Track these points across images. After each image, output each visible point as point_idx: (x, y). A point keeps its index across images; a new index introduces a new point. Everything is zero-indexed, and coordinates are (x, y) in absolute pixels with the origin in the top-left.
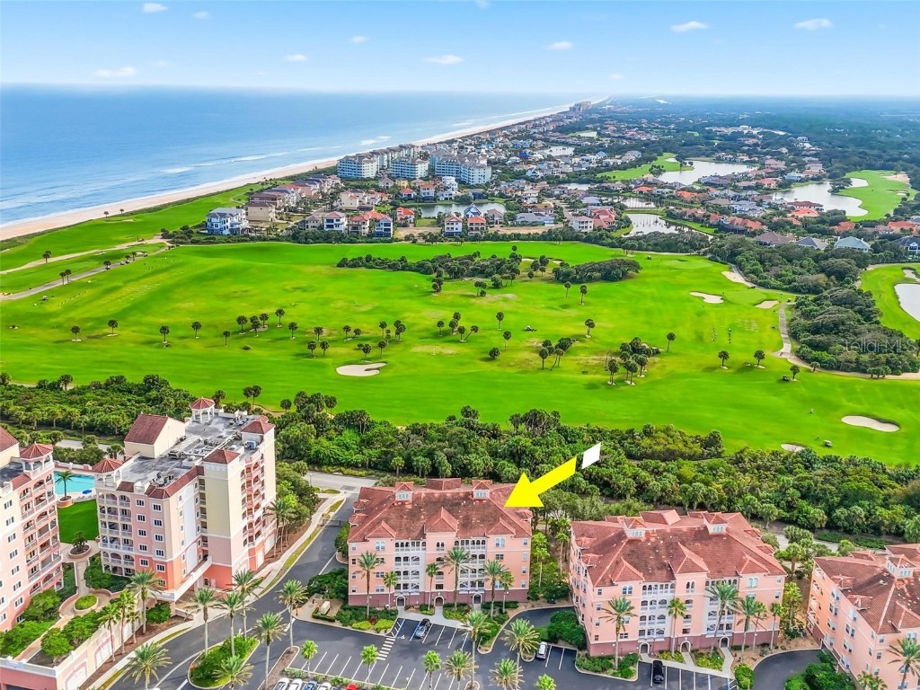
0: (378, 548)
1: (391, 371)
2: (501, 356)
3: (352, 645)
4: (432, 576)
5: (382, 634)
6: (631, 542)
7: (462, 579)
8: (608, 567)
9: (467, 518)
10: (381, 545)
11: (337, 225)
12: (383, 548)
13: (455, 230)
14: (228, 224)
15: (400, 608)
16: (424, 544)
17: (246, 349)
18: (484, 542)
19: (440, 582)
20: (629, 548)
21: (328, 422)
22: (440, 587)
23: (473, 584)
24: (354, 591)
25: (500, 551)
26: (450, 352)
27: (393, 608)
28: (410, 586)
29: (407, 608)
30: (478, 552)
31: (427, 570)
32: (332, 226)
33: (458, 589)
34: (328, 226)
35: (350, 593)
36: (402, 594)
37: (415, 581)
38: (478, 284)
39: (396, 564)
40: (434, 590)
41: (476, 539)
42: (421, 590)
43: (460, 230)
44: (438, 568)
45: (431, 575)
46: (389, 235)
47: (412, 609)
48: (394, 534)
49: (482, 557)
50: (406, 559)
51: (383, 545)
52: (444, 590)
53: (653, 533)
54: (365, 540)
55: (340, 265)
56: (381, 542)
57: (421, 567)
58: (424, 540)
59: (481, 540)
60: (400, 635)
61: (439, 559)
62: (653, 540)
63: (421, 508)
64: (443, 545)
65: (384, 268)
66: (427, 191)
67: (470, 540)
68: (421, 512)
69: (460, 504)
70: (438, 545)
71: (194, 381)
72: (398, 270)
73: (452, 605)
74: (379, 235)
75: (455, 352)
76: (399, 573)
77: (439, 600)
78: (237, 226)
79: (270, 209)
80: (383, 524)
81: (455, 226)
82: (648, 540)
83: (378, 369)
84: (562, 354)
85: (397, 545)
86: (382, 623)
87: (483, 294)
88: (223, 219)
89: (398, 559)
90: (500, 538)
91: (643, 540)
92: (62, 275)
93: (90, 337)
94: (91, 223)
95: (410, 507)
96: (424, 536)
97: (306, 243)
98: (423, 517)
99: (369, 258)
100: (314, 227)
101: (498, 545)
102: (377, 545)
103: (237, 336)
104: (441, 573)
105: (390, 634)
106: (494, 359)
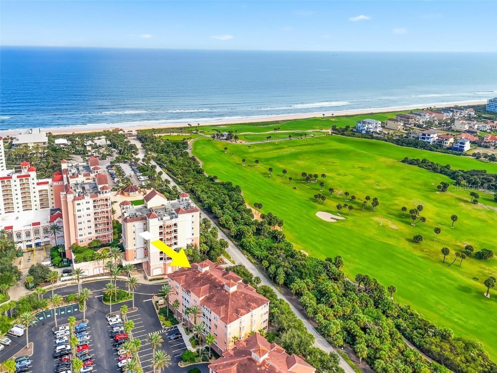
0: (176, 286)
1: (343, 224)
2: (424, 242)
3: (151, 322)
5: (163, 327)
6: (251, 360)
8: (226, 362)
9: (213, 296)
11: (428, 138)
14: (366, 128)
15: (182, 323)
16: (190, 296)
17: (295, 188)
18: (210, 313)
20: (246, 361)
25: (216, 322)
26: (394, 227)
30: (208, 316)
34: (423, 138)
35: (169, 302)
36: (184, 316)
38: (473, 194)
46: (462, 150)
47: (185, 326)
49: (210, 321)
50: (185, 299)
51: (178, 286)
53: (267, 365)
55: (403, 161)
59: (209, 310)
60: (167, 332)
62: (263, 368)
65: (429, 169)
69: (217, 288)
71: (256, 195)
72: (437, 172)
74: (456, 149)
75: (397, 228)
76: (183, 305)
78: (370, 130)
79: (399, 123)
80: (184, 276)
82: (260, 366)
83: (337, 220)
84: (465, 258)
85: (182, 289)
86: (168, 323)
87: (475, 202)
89: (183, 297)
90: (215, 314)
91: (257, 364)
92: (268, 138)
93: (249, 166)
94: (314, 118)
95: (199, 276)
96: (190, 292)
97: (401, 145)
99: (424, 161)
100: (414, 137)
101: (215, 318)
103: (301, 182)
105: (165, 329)
106: (416, 242)
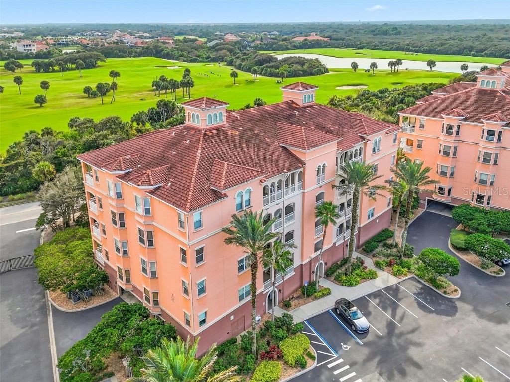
12: (247, 204)
56: (244, 193)
106: (41, 107)
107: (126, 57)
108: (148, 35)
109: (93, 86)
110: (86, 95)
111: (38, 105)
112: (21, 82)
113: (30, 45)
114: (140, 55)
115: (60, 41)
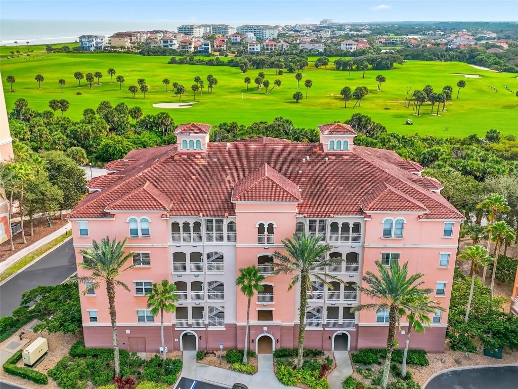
0: (134, 232)
1: (203, 106)
2: (304, 100)
4: (250, 294)
7: (312, 303)
10: (140, 227)
11: (171, 45)
12: (146, 233)
13: (255, 50)
14: (94, 43)
15: (188, 356)
16: (232, 227)
17: (78, 94)
18: (357, 227)
19: (267, 306)
21: (129, 126)
22: (265, 315)
23: (333, 312)
24: (94, 319)
25: (392, 246)
26: (257, 98)
27: (173, 356)
28: (206, 312)
29: (201, 356)
30: (344, 247)
31: (240, 281)
32: (167, 46)
33: (305, 321)
34: (164, 46)
35: (86, 323)
36: (189, 326)
37: (216, 303)
39: (175, 269)
40: (254, 321)
41: (340, 220)
42: (229, 319)
43: (259, 50)
44: (262, 278)
45: (248, 290)
47: (210, 358)
48: (169, 206)
49: (353, 257)
50: (196, 257)
51: (145, 226)
52: (276, 322)
54: (105, 215)
55: (170, 63)
56: (139, 220)
57: (228, 276)
58: (231, 219)
59: (351, 220)
61: (263, 259)
63: (224, 164)
64: (271, 228)
66: (235, 38)
67: (329, 222)
68: (224, 170)
69: (299, 160)
70: (261, 229)
72: (214, 65)
73: (294, 353)
74: (201, 52)
75: (261, 98)
76: (181, 286)
77: (265, 340)
78: (100, 45)
79: (126, 39)
80: (147, 185)
81: (255, 47)
85: (175, 227)
87: (281, 74)
88: (90, 39)
89: (179, 257)
90: (394, 217)
95: (203, 162)
96: (231, 209)
97: (148, 56)
98: (228, 178)
101: (387, 233)
102: (133, 226)
104: (268, 289)
106: (297, 102)
107: (435, 60)
108: (494, 35)
109: (353, 89)
110: (343, 97)
111: (295, 100)
112: (300, 79)
113: (351, 44)
114: (452, 59)
115: (391, 40)
